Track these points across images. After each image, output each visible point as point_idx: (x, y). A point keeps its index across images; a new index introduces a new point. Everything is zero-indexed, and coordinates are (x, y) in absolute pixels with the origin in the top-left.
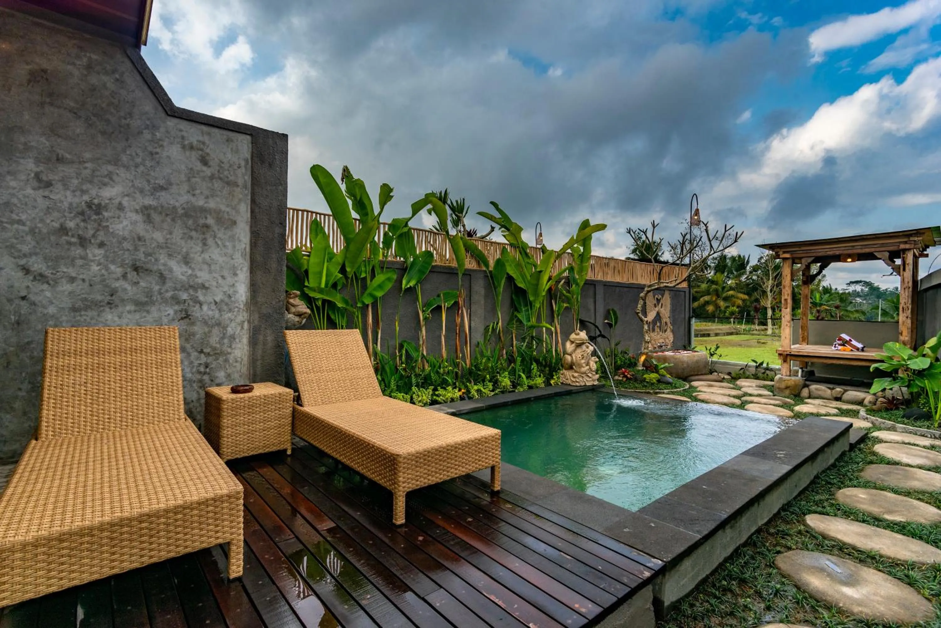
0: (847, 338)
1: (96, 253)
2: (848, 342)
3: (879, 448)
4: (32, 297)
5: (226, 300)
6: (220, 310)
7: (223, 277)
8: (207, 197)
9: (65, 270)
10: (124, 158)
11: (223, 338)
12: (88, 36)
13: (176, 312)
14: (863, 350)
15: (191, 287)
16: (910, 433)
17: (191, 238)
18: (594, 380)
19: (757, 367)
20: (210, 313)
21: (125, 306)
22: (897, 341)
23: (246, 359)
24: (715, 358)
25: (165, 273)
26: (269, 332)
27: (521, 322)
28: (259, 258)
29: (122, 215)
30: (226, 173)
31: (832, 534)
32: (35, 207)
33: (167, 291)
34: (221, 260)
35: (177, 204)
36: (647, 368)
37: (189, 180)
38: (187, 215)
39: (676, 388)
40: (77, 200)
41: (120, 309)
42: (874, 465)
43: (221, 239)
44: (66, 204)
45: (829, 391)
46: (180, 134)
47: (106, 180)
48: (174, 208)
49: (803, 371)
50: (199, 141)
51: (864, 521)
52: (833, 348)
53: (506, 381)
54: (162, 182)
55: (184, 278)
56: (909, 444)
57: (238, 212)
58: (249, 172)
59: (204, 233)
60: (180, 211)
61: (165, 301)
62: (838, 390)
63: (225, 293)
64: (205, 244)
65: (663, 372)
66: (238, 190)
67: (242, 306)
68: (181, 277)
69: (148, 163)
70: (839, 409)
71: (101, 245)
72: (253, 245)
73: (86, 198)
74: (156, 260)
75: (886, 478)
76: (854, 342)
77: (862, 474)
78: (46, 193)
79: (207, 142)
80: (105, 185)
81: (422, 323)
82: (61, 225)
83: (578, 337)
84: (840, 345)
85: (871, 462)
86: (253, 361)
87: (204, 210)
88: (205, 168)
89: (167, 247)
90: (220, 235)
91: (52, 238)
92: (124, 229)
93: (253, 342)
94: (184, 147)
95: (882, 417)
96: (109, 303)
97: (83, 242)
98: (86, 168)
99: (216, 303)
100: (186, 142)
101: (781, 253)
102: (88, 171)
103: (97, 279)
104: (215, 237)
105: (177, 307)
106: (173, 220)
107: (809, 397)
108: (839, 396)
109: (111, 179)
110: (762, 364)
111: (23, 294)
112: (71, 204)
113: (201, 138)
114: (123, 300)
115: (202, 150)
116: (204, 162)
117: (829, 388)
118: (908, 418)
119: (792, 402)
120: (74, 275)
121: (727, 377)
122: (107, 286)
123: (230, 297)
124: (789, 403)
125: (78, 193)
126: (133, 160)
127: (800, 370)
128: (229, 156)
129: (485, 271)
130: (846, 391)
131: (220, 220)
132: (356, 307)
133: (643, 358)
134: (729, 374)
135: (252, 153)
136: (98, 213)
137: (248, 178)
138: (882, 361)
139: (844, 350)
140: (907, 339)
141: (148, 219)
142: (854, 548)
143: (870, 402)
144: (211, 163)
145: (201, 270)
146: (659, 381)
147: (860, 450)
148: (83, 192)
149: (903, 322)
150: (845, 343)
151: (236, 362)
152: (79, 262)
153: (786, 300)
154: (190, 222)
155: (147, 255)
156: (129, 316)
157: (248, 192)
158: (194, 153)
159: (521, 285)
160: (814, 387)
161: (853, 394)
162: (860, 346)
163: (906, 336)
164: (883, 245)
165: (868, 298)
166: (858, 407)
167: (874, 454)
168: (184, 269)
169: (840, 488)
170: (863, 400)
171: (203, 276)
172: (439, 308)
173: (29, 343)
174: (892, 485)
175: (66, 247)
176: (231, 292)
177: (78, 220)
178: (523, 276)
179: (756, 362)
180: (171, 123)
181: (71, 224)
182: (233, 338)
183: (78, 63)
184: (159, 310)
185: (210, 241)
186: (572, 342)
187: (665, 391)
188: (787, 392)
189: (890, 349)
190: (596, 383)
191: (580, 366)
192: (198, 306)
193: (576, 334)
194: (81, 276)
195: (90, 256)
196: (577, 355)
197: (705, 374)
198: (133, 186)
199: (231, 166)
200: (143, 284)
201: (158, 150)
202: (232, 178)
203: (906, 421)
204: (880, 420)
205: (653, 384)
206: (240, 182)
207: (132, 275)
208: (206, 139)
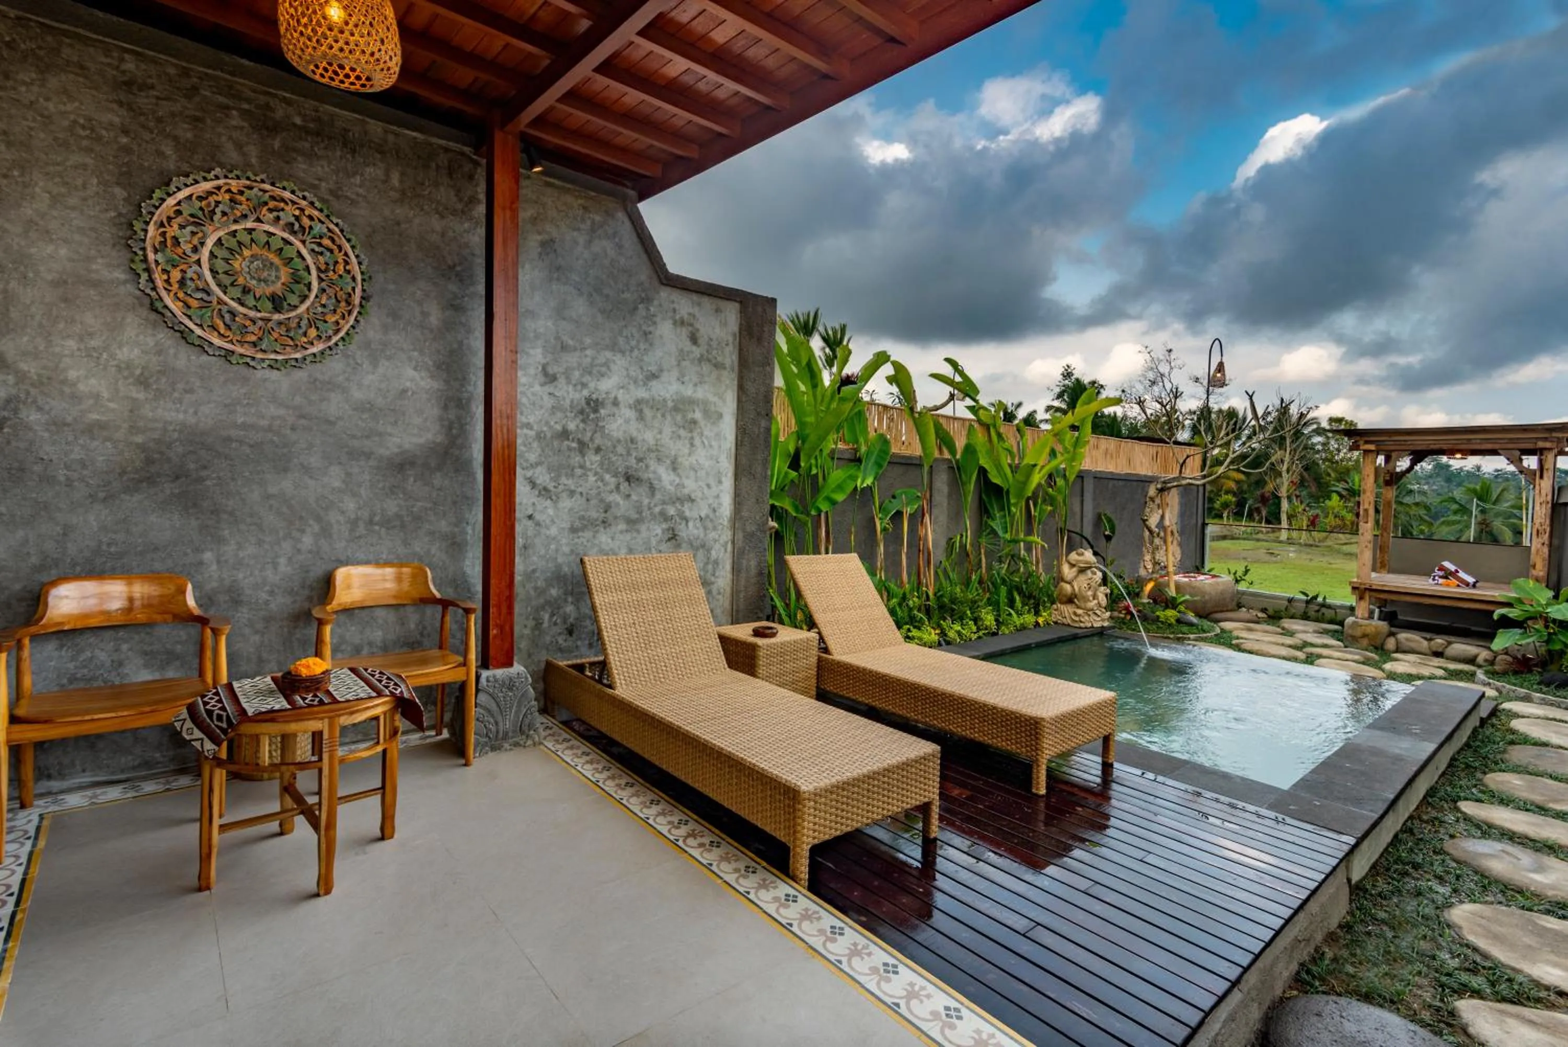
0: (1452, 568)
1: (592, 459)
2: (1454, 574)
3: (1516, 724)
4: (538, 517)
5: (711, 515)
6: (705, 528)
7: (708, 486)
8: (695, 385)
9: (566, 482)
10: (621, 341)
11: (707, 564)
12: (593, 194)
13: (663, 531)
14: (1474, 586)
15: (678, 499)
16: (1552, 705)
17: (679, 437)
18: (1103, 620)
19: (1308, 602)
20: (696, 532)
21: (617, 525)
22: (1527, 576)
23: (728, 590)
24: (1242, 587)
25: (655, 482)
26: (752, 555)
27: (994, 532)
28: (744, 461)
29: (617, 412)
30: (714, 352)
31: (1498, 822)
32: (541, 407)
33: (655, 506)
34: (707, 464)
35: (668, 396)
36: (1155, 601)
37: (679, 365)
38: (676, 409)
39: (1204, 631)
40: (577, 396)
41: (613, 528)
42: (1518, 747)
43: (707, 437)
44: (568, 402)
45: (1425, 643)
46: (672, 306)
47: (604, 369)
48: (665, 400)
49: (1381, 612)
50: (690, 314)
51: (1527, 810)
52: (1431, 581)
53: (989, 619)
54: (653, 368)
55: (672, 489)
56: (1555, 720)
57: (724, 401)
58: (737, 351)
59: (691, 431)
60: (670, 404)
61: (654, 517)
62: (1439, 641)
63: (710, 505)
64: (692, 445)
65: (1182, 608)
66: (725, 373)
67: (726, 523)
68: (669, 487)
69: (642, 346)
70: (1445, 669)
71: (598, 450)
72: (738, 444)
73: (585, 393)
74: (647, 467)
75: (1538, 762)
76: (1462, 574)
77: (1506, 756)
78: (551, 390)
79: (697, 315)
80: (603, 375)
81: (880, 535)
82: (563, 427)
83: (1081, 558)
84: (1441, 577)
85: (1512, 743)
86: (735, 593)
87: (692, 402)
88: (694, 348)
89: (658, 450)
90: (706, 433)
91: (556, 443)
92: (618, 429)
93: (736, 569)
94: (675, 323)
95: (1509, 683)
96: (604, 522)
97: (583, 446)
98: (586, 356)
99: (701, 519)
100: (677, 317)
101: (1361, 443)
102: (589, 360)
103: (594, 492)
104: (702, 434)
105: (664, 526)
106: (663, 416)
107: (1397, 651)
108: (1440, 650)
109: (609, 368)
110: (1315, 597)
111: (530, 512)
112: (572, 401)
113: (691, 311)
114: (616, 518)
115: (691, 325)
116: (694, 339)
117: (1425, 639)
118: (1548, 685)
119: (1376, 657)
120: (573, 488)
121: (1260, 615)
122: (602, 501)
123: (714, 511)
124: (1373, 659)
125: (579, 387)
126: (628, 343)
127: (1377, 611)
128: (718, 330)
129: (949, 461)
130: (1450, 643)
131: (706, 413)
132: (808, 514)
133: (1150, 586)
134: (1264, 610)
135: (741, 324)
136: (596, 411)
137: (735, 357)
138: (1509, 605)
139: (1448, 585)
140: (1541, 574)
141: (641, 417)
142: (1527, 838)
143: (1486, 660)
144: (700, 341)
145: (687, 477)
146: (1179, 621)
147: (1493, 726)
148: (584, 385)
149: (1538, 551)
150: (1447, 575)
151: (719, 593)
152: (579, 471)
153: (1366, 510)
154: (679, 418)
155: (640, 460)
156: (621, 537)
157: (734, 376)
158: (684, 330)
159: (996, 480)
160: (1403, 636)
161: (1460, 647)
162: (1471, 580)
163: (1540, 570)
164: (1511, 440)
165: (1431, 481)
166: (1472, 668)
167: (1513, 732)
168: (672, 476)
169: (1485, 773)
170: (1476, 657)
171: (690, 485)
172: (899, 514)
173: (534, 571)
174: (1549, 771)
175: (567, 453)
176: (715, 505)
177: (578, 421)
178: (999, 467)
179: (1307, 595)
180: (665, 294)
181: (572, 426)
182: (716, 562)
183: (582, 226)
184: (648, 529)
185: (697, 442)
186: (1072, 566)
187: (1192, 636)
188: (1365, 642)
189: (1520, 588)
190: (1106, 624)
191: (1086, 599)
192: (684, 522)
193: (1078, 554)
194: (580, 490)
195: (588, 464)
196: (1081, 584)
197: (1231, 611)
198: (628, 375)
199: (719, 344)
200: (634, 497)
201: (651, 329)
202: (719, 359)
203: (1545, 689)
204: (1508, 686)
205: (1170, 625)
206: (728, 362)
207: (624, 486)
208: (695, 310)
